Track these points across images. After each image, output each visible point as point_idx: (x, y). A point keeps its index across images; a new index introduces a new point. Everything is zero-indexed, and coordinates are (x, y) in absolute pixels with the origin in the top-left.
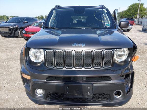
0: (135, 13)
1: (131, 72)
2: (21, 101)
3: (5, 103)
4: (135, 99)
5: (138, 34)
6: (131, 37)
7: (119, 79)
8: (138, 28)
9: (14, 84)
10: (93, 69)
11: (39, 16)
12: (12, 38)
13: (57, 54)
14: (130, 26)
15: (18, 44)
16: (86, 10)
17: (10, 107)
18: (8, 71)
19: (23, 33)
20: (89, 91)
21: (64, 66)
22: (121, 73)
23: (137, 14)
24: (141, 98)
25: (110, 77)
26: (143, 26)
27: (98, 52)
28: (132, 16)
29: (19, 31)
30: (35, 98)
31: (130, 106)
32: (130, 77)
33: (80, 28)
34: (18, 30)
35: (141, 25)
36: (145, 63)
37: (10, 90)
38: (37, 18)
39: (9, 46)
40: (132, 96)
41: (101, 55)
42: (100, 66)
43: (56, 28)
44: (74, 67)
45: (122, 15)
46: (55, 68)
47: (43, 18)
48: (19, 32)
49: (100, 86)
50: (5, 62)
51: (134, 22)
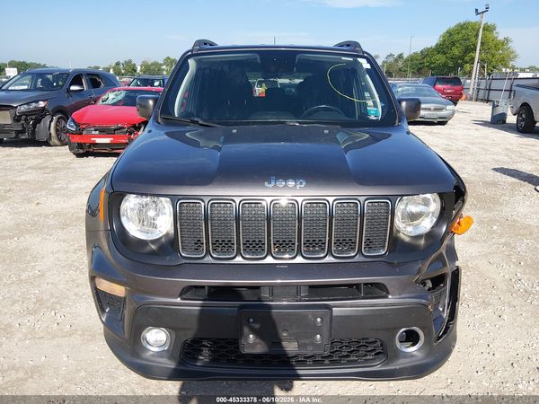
0: (467, 58)
1: (448, 270)
2: (83, 373)
3: (30, 380)
4: (467, 357)
5: (477, 134)
6: (450, 143)
7: (413, 292)
8: (477, 113)
9: (53, 314)
10: (329, 259)
11: (118, 64)
12: (23, 149)
13: (216, 212)
14: (450, 104)
15: (48, 171)
16: (300, 59)
17: (47, 393)
18: (24, 270)
19: (68, 131)
20: (318, 330)
21: (239, 253)
22: (419, 271)
23: (473, 59)
24: (486, 355)
25: (384, 286)
26: (494, 107)
27: (345, 205)
28: (454, 69)
29: (51, 122)
30: (142, 359)
31: (449, 381)
32: (445, 285)
33: (284, 123)
34: (48, 118)
35: (488, 101)
36: (501, 236)
37: (42, 335)
38: (111, 72)
39: (18, 179)
40: (454, 347)
41: (355, 215)
42: (353, 249)
43: (200, 122)
44: (269, 252)
45: (420, 65)
46: (208, 259)
47: (135, 71)
48: (50, 125)
49: (353, 314)
50: (11, 238)
51: (463, 89)
